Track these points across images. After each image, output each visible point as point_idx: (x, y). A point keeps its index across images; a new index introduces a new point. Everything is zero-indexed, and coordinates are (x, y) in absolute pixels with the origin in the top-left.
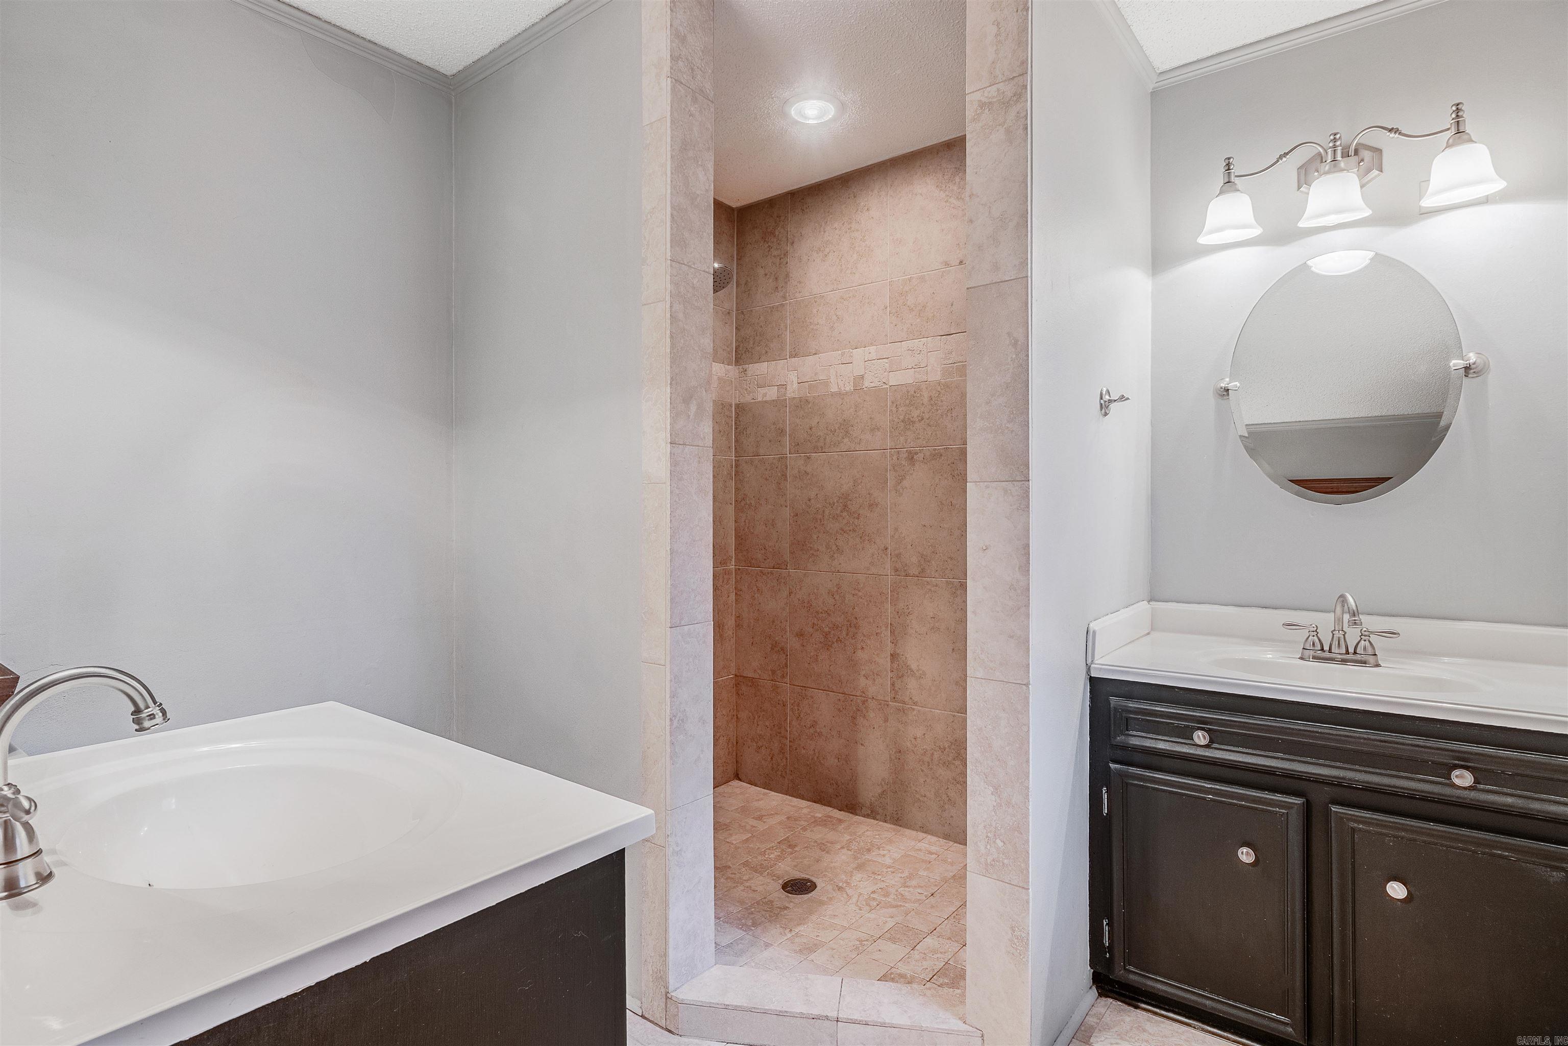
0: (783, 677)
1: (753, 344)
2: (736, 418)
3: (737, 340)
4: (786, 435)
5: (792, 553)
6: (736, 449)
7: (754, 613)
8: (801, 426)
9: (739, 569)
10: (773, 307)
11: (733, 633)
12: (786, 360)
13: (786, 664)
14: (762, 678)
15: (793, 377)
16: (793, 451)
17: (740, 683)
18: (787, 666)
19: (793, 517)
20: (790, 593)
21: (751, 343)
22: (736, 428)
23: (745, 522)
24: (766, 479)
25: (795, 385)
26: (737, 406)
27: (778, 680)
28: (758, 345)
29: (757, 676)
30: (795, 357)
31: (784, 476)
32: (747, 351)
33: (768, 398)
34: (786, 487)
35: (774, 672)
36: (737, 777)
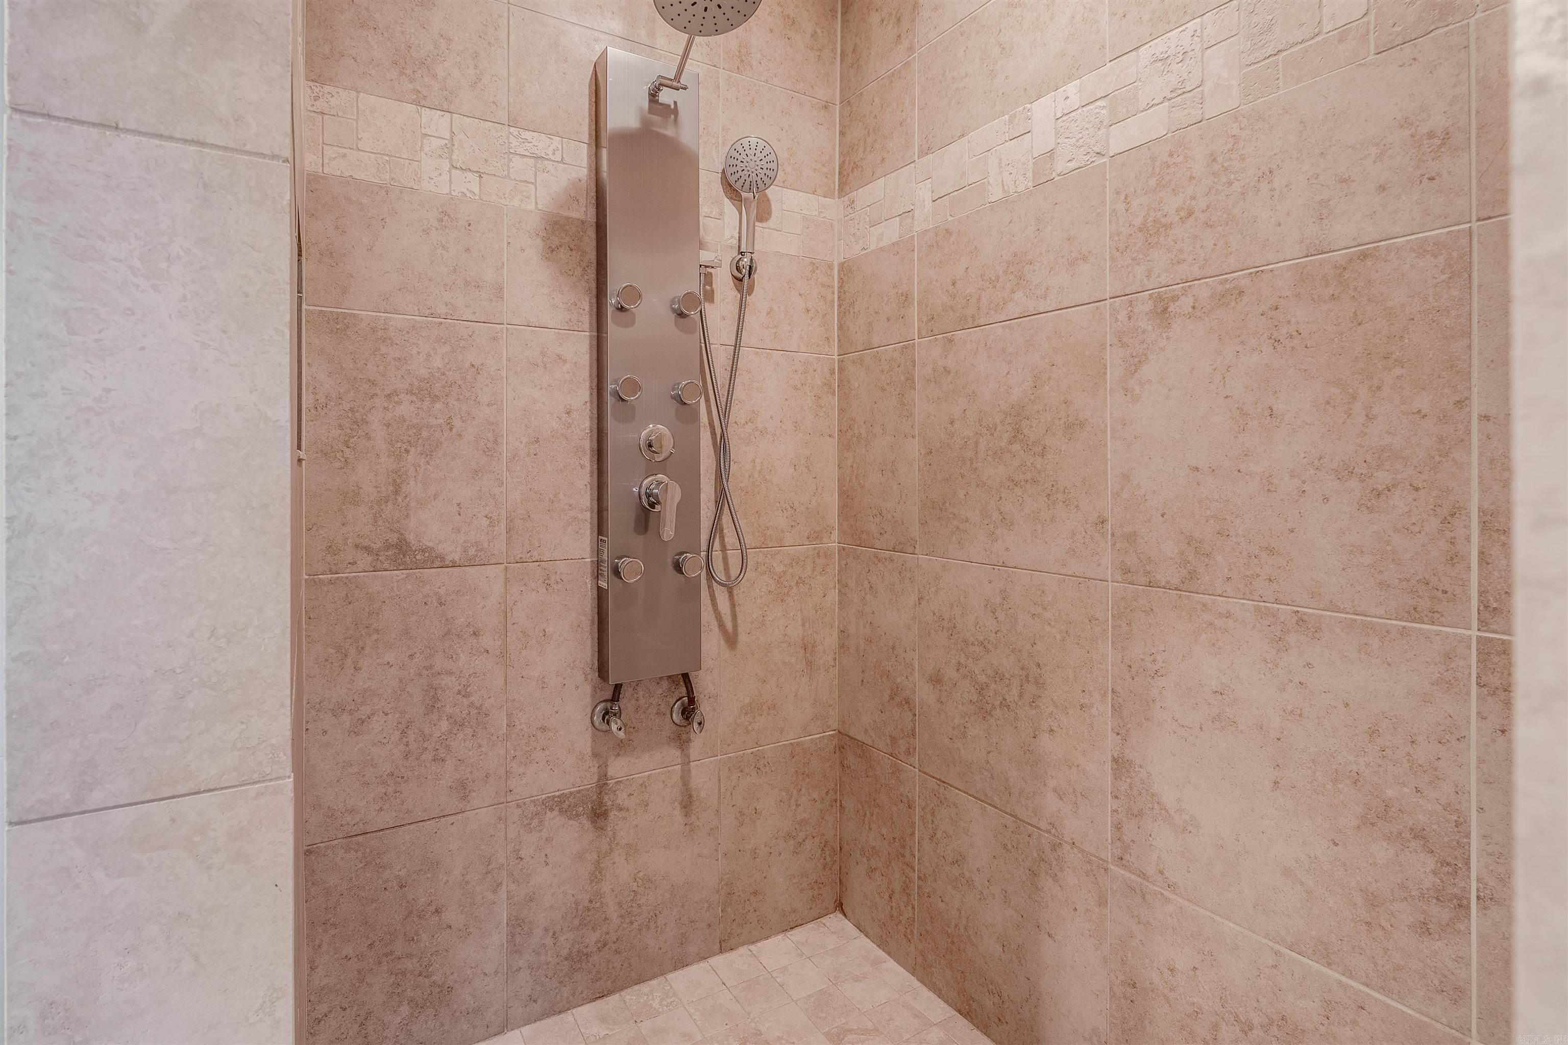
0: (908, 752)
1: (864, 152)
2: (840, 287)
3: (841, 153)
4: (913, 304)
5: (923, 523)
6: (839, 341)
7: (864, 627)
8: (937, 281)
9: (844, 549)
10: (893, 74)
11: (835, 659)
12: (913, 165)
13: (913, 730)
14: (876, 746)
15: (924, 193)
16: (924, 333)
17: (845, 746)
18: (914, 735)
19: (924, 457)
20: (920, 599)
21: (861, 149)
22: (840, 306)
23: (852, 466)
24: (883, 389)
25: (929, 205)
26: (842, 266)
27: (901, 757)
28: (870, 151)
29: (869, 742)
30: (927, 154)
31: (910, 379)
32: (856, 166)
33: (885, 242)
34: (913, 400)
35: (894, 740)
36: (840, 906)
